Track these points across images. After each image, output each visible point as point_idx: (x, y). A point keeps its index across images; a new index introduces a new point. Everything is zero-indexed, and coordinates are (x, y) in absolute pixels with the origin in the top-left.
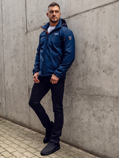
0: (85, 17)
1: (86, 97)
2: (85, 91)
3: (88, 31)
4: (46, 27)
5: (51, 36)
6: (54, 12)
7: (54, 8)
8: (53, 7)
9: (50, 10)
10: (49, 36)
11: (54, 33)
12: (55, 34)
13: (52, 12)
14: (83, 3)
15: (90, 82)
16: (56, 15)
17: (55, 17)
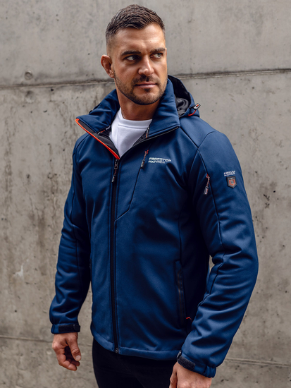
0: (269, 92)
1: (255, 372)
2: (256, 352)
3: (280, 145)
4: (103, 118)
5: (132, 168)
6: (147, 59)
7: (145, 39)
8: (137, 33)
9: (123, 49)
10: (125, 167)
11: (148, 156)
12: (153, 160)
13: (135, 57)
14: (259, 33)
15: (282, 322)
16: (156, 72)
17: (151, 82)
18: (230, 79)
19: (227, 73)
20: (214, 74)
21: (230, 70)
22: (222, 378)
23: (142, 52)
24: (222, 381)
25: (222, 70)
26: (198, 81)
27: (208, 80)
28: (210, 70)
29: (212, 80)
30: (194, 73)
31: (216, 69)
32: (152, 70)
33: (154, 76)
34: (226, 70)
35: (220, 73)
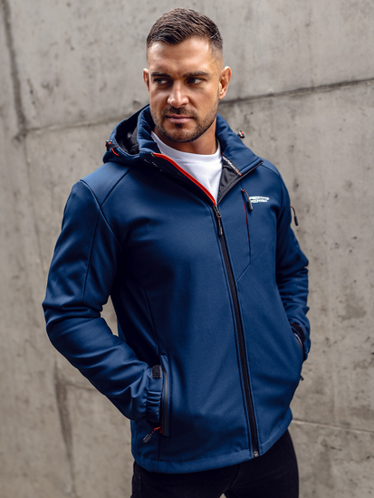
9: (152, 68)
16: (191, 102)
17: (183, 115)
18: (359, 89)
19: (355, 82)
20: (340, 85)
21: (358, 78)
22: (368, 455)
23: (171, 75)
24: (368, 457)
25: (350, 79)
26: (321, 95)
27: (333, 93)
28: (334, 80)
29: (338, 93)
30: (316, 85)
31: (342, 79)
32: (186, 100)
33: (188, 107)
34: (354, 79)
35: (346, 83)
